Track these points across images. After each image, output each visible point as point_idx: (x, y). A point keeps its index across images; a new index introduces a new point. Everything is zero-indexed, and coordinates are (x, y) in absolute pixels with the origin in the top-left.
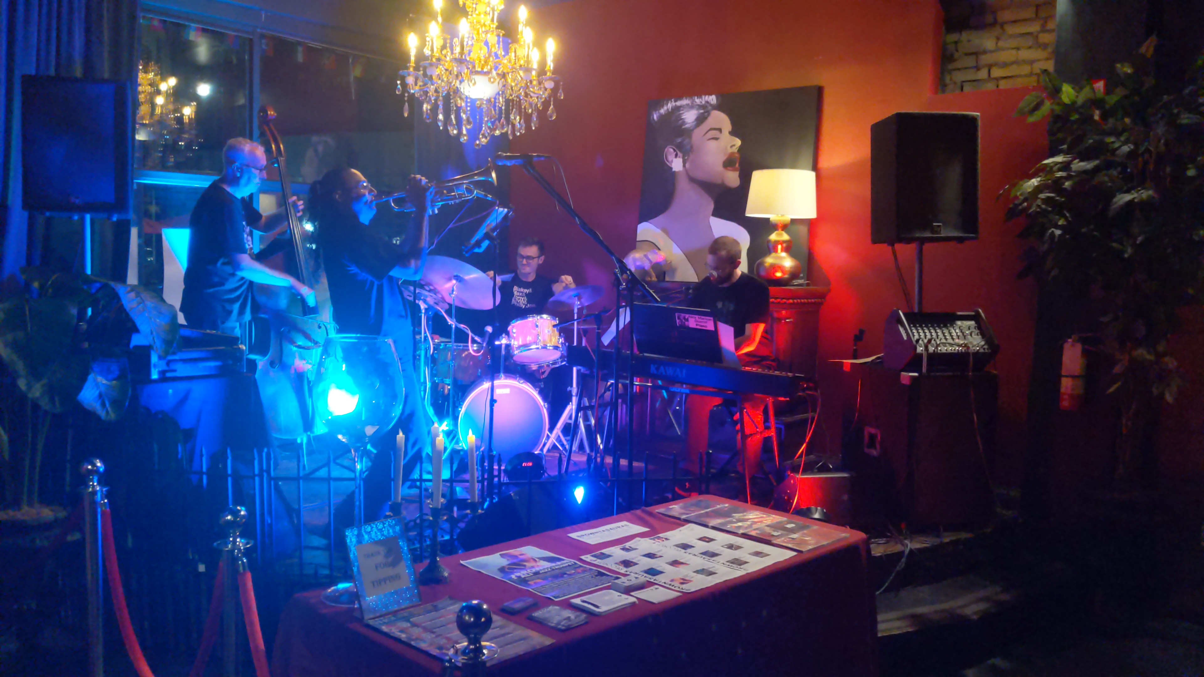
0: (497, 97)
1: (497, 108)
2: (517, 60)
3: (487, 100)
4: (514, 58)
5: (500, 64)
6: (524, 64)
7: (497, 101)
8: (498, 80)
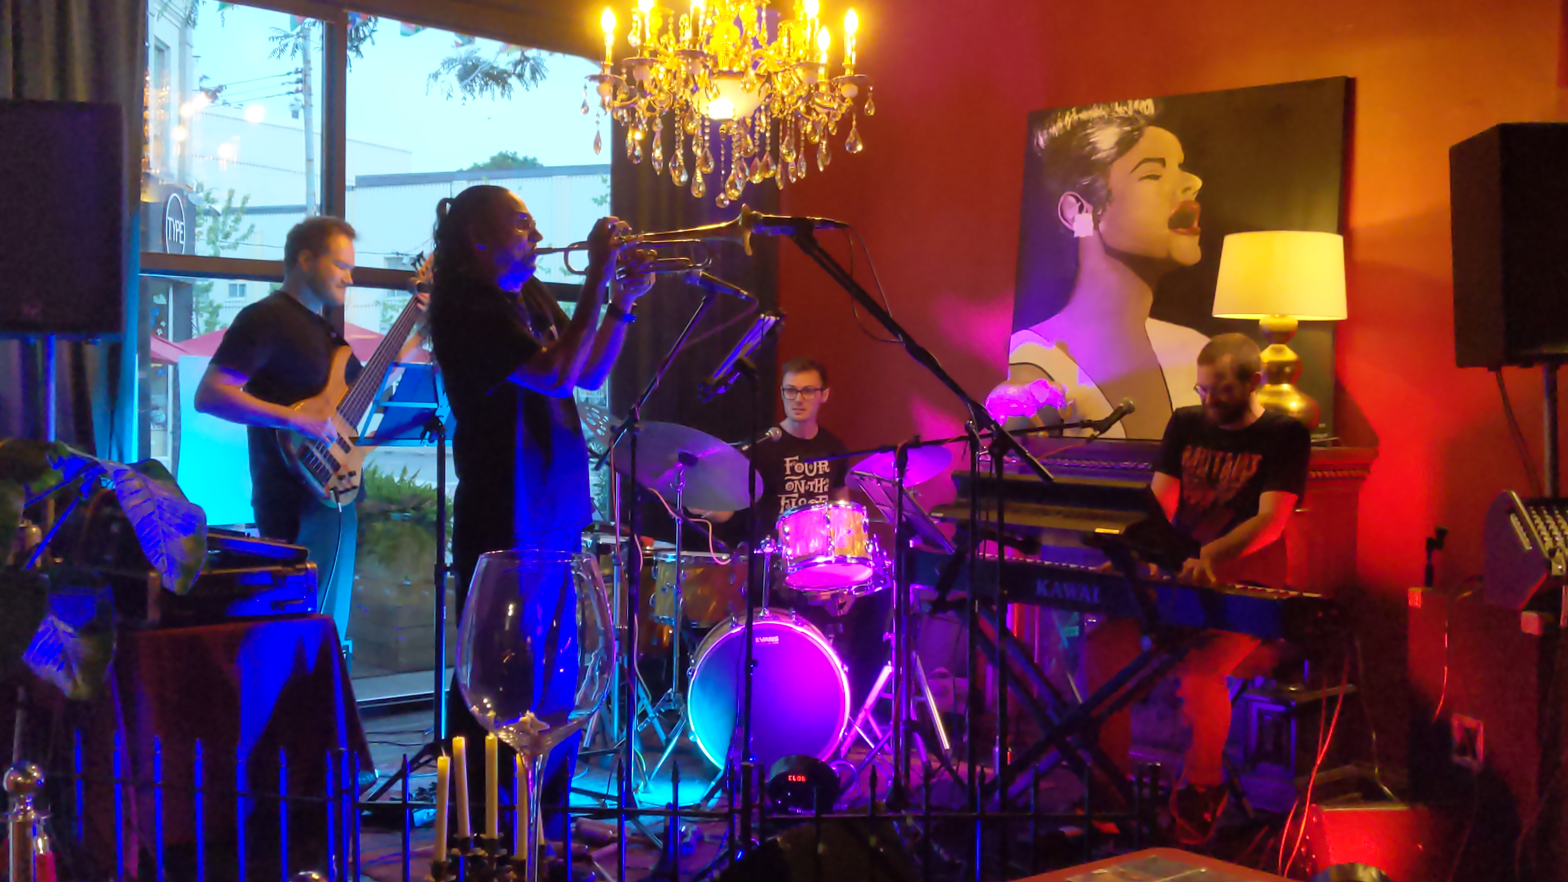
0: (757, 115)
1: (757, 136)
2: (792, 50)
3: (738, 122)
4: (786, 46)
5: (761, 58)
6: (804, 56)
7: (757, 123)
8: (758, 85)
